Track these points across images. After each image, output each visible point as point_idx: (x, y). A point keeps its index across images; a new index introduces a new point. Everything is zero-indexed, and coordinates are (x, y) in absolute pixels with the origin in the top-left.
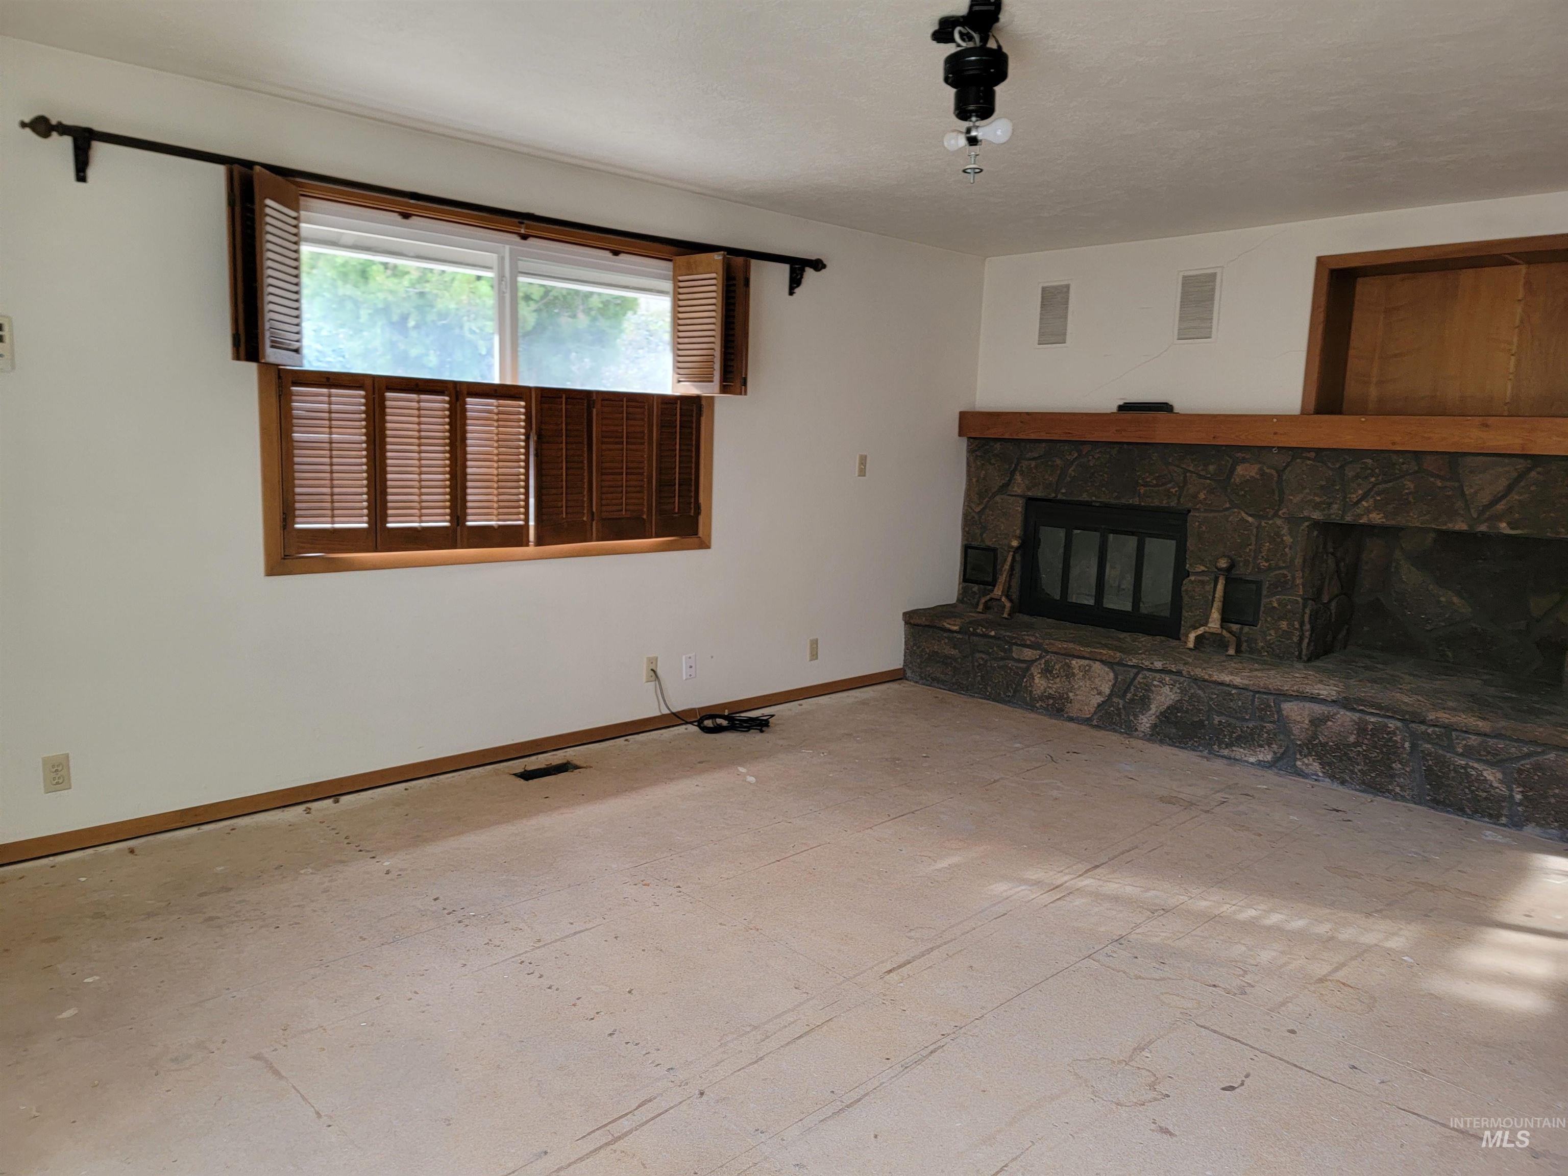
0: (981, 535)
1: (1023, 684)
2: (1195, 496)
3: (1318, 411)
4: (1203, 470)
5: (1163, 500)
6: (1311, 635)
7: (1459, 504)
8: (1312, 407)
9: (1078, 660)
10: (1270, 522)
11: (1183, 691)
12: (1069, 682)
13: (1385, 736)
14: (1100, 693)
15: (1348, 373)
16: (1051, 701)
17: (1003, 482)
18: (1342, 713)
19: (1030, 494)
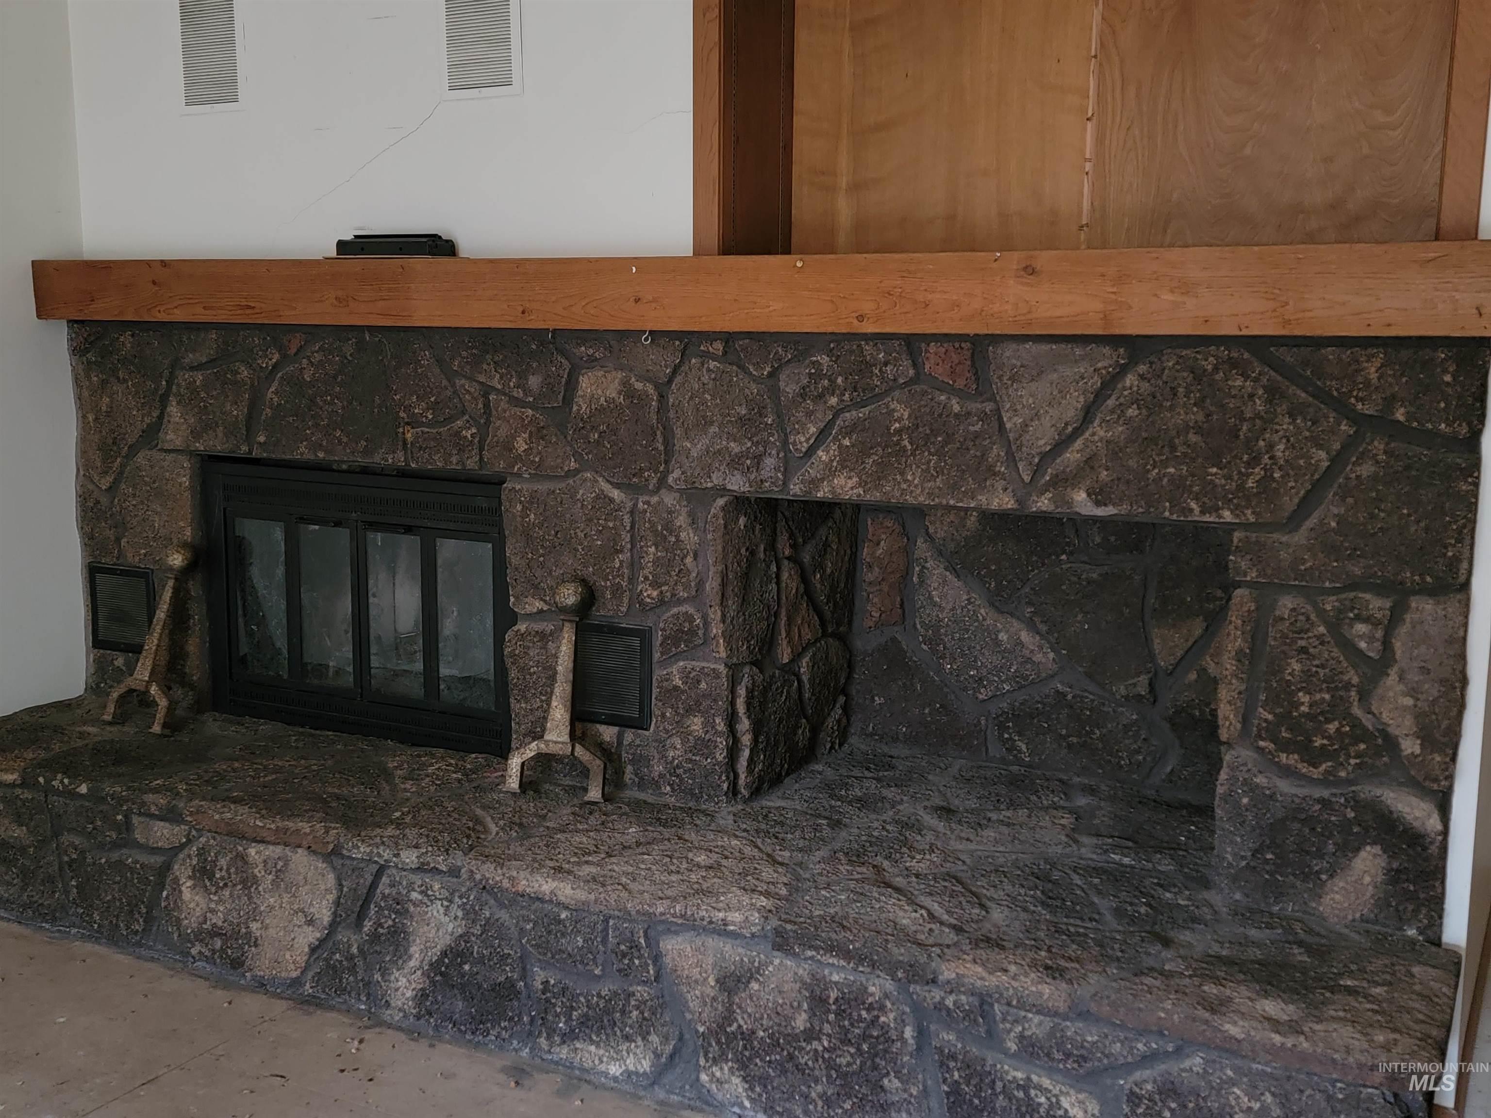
0: (118, 540)
1: (163, 904)
2: (508, 446)
3: (727, 248)
4: (518, 386)
5: (450, 455)
6: (755, 740)
7: (997, 451)
8: (713, 238)
9: (261, 847)
10: (654, 499)
11: (471, 914)
12: (250, 898)
13: (864, 1014)
14: (310, 922)
15: (795, 169)
16: (218, 943)
17: (147, 420)
18: (777, 962)
19: (200, 447)
